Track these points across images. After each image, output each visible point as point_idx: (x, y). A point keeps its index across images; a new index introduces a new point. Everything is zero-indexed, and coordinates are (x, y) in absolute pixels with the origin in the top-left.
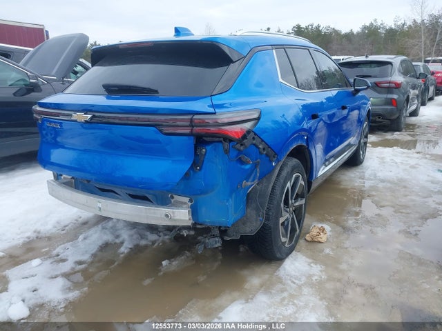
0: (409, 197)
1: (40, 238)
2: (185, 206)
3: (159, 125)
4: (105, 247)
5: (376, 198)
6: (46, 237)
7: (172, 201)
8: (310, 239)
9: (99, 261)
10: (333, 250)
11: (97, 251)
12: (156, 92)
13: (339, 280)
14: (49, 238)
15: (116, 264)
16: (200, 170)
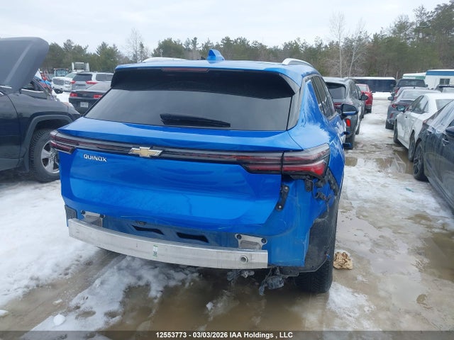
0: (396, 217)
1: (41, 287)
2: (258, 247)
3: (245, 163)
4: (130, 291)
5: (371, 220)
6: (49, 285)
7: (239, 241)
8: (339, 267)
9: (132, 310)
10: (363, 276)
11: (124, 298)
12: (228, 125)
13: (388, 309)
14: (53, 286)
15: (154, 311)
16: (282, 208)
